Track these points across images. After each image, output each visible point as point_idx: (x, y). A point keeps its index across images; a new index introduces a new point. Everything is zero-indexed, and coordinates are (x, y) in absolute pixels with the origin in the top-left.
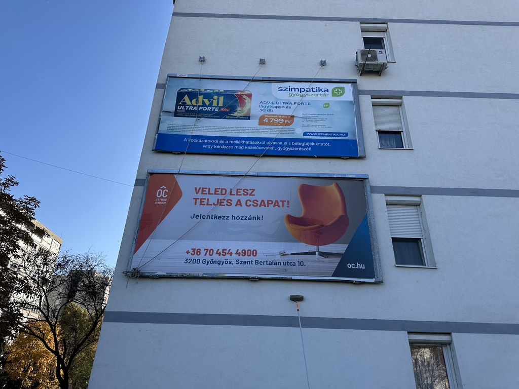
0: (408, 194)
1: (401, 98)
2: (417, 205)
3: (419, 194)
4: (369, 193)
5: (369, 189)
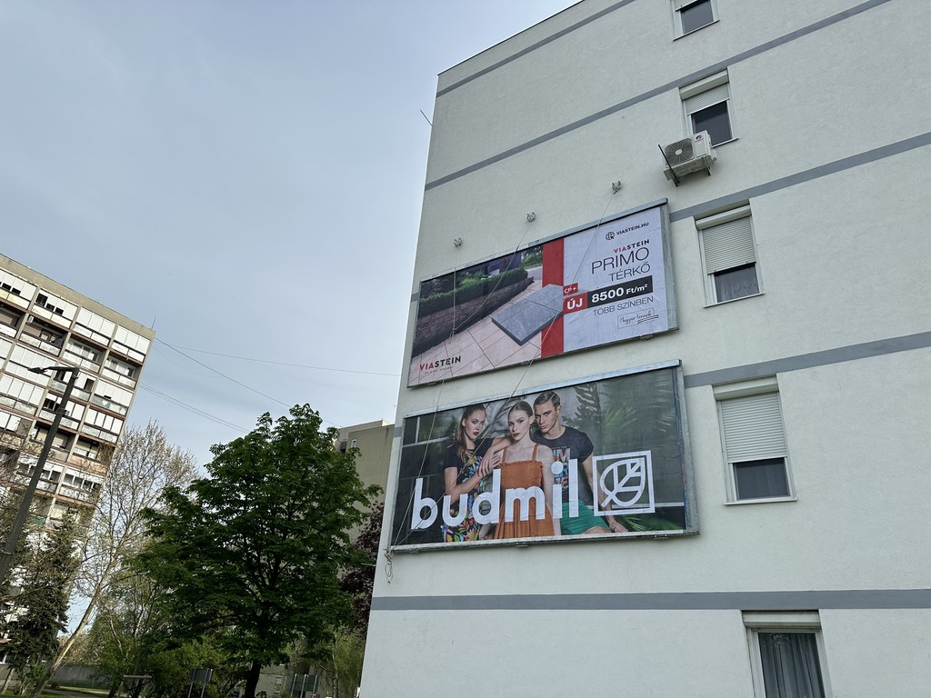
0: (752, 375)
1: (748, 204)
2: (772, 392)
3: (770, 372)
4: (681, 389)
5: (681, 382)
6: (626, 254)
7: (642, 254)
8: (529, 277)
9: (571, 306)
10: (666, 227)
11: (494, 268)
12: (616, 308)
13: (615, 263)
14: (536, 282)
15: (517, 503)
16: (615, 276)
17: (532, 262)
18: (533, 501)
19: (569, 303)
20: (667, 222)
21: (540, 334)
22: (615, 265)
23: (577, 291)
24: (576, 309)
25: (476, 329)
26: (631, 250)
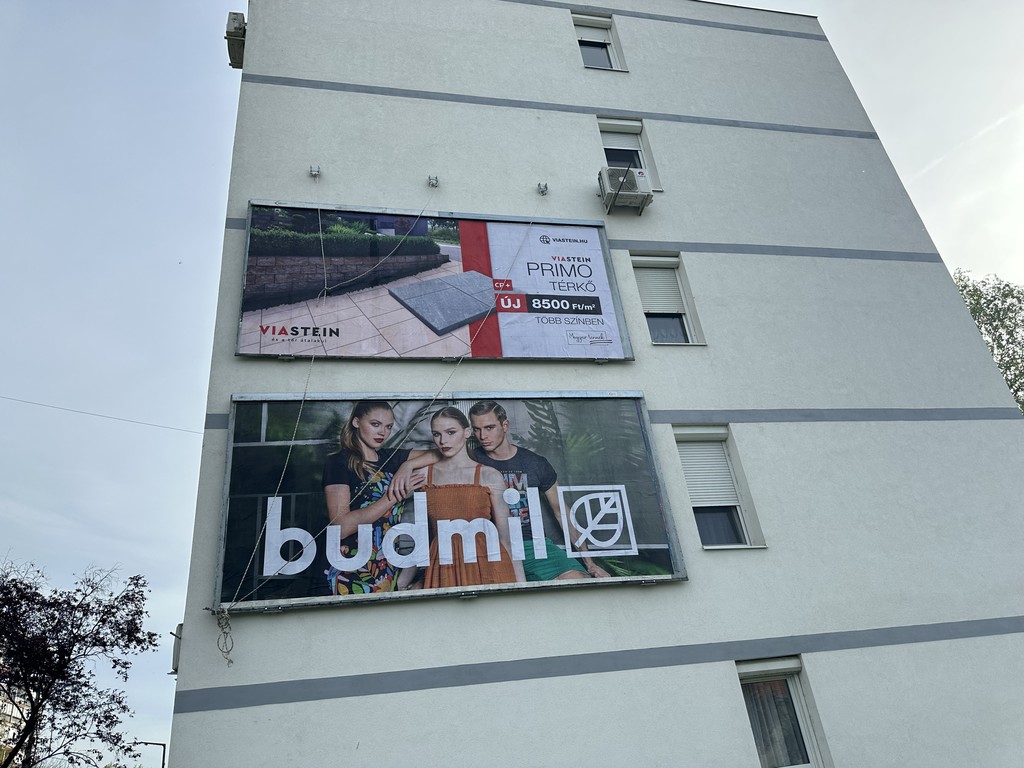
0: (707, 421)
1: (677, 256)
2: (722, 441)
3: (724, 421)
4: (647, 423)
5: (646, 416)
6: (567, 266)
7: (585, 271)
8: (442, 252)
9: (506, 304)
10: (607, 251)
11: (386, 226)
12: (563, 321)
13: (554, 270)
14: (454, 263)
15: (457, 539)
16: (556, 285)
17: (446, 236)
18: (481, 538)
19: (502, 300)
20: (606, 246)
21: (467, 329)
22: (555, 274)
23: (511, 288)
24: (512, 310)
25: (363, 298)
26: (572, 262)
